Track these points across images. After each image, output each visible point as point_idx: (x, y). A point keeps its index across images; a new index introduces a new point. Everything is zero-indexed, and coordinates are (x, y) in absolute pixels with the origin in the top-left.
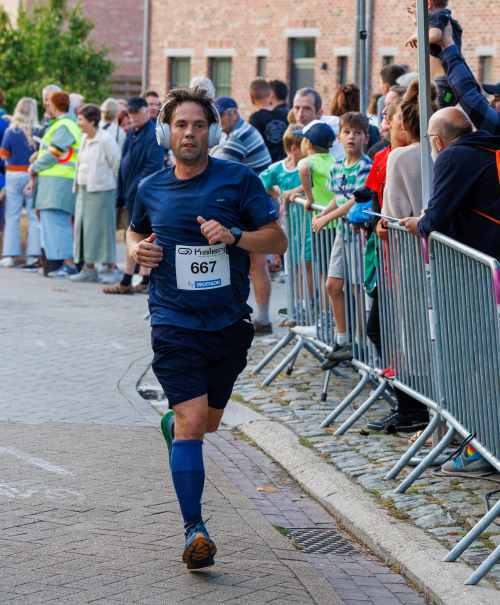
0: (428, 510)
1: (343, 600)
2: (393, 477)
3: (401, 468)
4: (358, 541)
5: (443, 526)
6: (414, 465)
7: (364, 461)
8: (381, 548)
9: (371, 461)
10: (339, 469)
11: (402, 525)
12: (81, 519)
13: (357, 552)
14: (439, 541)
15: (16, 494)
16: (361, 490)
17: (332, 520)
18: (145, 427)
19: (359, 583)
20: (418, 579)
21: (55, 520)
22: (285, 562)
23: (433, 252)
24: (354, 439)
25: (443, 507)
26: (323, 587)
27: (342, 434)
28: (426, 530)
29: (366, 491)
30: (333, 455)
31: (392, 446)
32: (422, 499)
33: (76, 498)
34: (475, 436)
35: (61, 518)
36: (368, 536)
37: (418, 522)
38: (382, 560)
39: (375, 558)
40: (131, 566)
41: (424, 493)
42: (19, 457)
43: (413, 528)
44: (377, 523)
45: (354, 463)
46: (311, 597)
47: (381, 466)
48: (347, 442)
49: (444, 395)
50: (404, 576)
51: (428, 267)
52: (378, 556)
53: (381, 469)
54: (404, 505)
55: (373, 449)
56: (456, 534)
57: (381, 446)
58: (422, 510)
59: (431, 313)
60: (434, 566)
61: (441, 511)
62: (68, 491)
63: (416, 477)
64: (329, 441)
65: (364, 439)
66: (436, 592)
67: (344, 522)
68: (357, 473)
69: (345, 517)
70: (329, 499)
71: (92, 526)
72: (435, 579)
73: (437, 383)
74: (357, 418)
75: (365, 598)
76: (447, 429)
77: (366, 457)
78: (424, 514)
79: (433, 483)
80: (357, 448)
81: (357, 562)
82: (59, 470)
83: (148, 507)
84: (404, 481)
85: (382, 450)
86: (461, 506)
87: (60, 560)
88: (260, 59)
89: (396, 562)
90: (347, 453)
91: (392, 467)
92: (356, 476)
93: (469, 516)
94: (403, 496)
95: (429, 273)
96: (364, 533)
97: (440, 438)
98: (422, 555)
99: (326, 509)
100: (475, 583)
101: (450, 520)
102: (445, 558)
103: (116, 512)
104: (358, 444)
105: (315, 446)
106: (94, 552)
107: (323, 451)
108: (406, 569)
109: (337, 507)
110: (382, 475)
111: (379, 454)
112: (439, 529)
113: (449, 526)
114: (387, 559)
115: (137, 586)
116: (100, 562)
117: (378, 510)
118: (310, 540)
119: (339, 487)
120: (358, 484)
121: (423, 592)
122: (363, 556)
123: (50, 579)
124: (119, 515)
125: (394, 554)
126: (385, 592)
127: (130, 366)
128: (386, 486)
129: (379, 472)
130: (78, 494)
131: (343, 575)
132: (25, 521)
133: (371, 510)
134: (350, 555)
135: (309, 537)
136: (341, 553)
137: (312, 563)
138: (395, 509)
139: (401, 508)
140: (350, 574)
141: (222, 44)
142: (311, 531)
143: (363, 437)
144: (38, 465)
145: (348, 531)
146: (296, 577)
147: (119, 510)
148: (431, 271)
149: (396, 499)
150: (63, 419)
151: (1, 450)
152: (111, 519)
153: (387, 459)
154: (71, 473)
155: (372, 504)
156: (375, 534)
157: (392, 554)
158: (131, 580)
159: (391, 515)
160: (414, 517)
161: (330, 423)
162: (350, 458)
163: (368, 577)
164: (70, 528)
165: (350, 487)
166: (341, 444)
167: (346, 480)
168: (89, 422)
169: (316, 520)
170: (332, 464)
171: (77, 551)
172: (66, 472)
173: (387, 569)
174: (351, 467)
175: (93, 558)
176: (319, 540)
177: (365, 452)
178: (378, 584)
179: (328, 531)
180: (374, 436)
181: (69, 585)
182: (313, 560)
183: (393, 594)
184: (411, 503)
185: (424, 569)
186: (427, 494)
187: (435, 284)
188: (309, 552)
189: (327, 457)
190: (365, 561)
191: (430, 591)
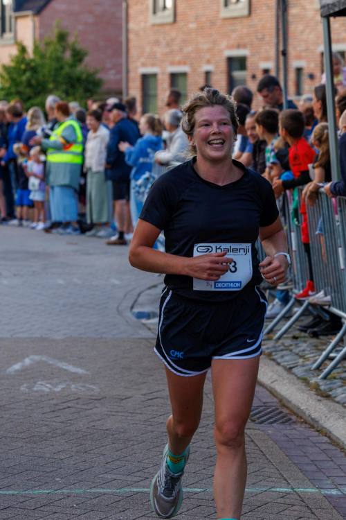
0: (344, 390)
1: (287, 456)
2: (319, 368)
3: (323, 361)
4: (296, 414)
6: (332, 359)
7: (296, 357)
8: (312, 419)
9: (301, 357)
10: (279, 364)
11: (325, 401)
12: (98, 405)
13: (294, 422)
15: (50, 389)
16: (295, 378)
17: (275, 400)
18: (139, 339)
19: (297, 444)
20: (339, 439)
21: (78, 406)
23: (340, 206)
24: (288, 342)
26: (272, 447)
27: (279, 338)
28: (343, 404)
29: (298, 378)
30: (274, 353)
31: (315, 346)
32: (339, 383)
33: (93, 390)
35: (84, 404)
36: (302, 411)
37: (337, 399)
38: (313, 427)
39: (307, 426)
40: (135, 436)
41: (341, 378)
42: (51, 362)
43: (334, 404)
44: (308, 401)
45: (288, 359)
46: (264, 455)
47: (309, 361)
48: (283, 344)
50: (329, 437)
51: (337, 217)
52: (309, 424)
53: (308, 363)
54: (326, 387)
55: (302, 348)
57: (307, 346)
58: (340, 390)
59: (340, 250)
62: (88, 385)
63: (334, 367)
64: (270, 344)
65: (295, 342)
67: (284, 401)
68: (292, 366)
70: (272, 385)
71: (106, 409)
74: (290, 327)
75: (302, 454)
77: (297, 354)
78: (341, 393)
79: (345, 371)
80: (291, 348)
81: (295, 429)
82: (80, 371)
83: (145, 395)
84: (326, 370)
85: (309, 349)
87: (85, 434)
88: (208, 74)
89: (323, 428)
90: (284, 352)
91: (316, 361)
92: (291, 368)
94: (325, 381)
95: (338, 221)
96: (299, 408)
98: (341, 422)
99: (271, 392)
103: (123, 399)
104: (291, 345)
106: (108, 428)
107: (267, 351)
108: (330, 432)
109: (279, 390)
110: (310, 366)
111: (307, 352)
114: (316, 426)
115: (140, 451)
116: (113, 435)
117: (308, 392)
118: (260, 414)
119: (280, 376)
120: (293, 374)
121: (343, 448)
122: (299, 425)
123: (78, 448)
124: (124, 401)
125: (321, 422)
126: (316, 450)
127: (125, 296)
128: (313, 374)
129: (308, 365)
130: (94, 387)
131: (286, 438)
132: (58, 407)
133: (303, 392)
134: (290, 424)
135: (259, 412)
136: (283, 423)
137: (263, 431)
138: (320, 390)
139: (325, 390)
140: (291, 437)
141: (179, 63)
142: (261, 408)
143: (294, 340)
144: (64, 367)
145: (287, 408)
146: (252, 441)
147: (124, 398)
148: (340, 220)
149: (321, 384)
150: (80, 334)
151: (37, 358)
152: (118, 404)
153: (312, 355)
154: (88, 373)
155: (303, 387)
156: (307, 409)
157: (320, 422)
158: (135, 447)
159: (318, 395)
160: (334, 395)
161: (271, 331)
162: (287, 355)
163: (305, 439)
164: (90, 411)
165: (288, 376)
166: (279, 346)
167: (283, 371)
168: (99, 336)
169: (264, 401)
170: (274, 360)
171: (96, 427)
172: (85, 372)
173: (317, 433)
174: (288, 361)
175: (108, 432)
176: (266, 414)
177: (296, 351)
178: (311, 444)
179: (274, 408)
180: (303, 339)
181: (92, 452)
182: (264, 428)
183: (323, 450)
184: (331, 386)
185: (343, 432)
186: (344, 379)
187: (343, 229)
188: (261, 423)
189: (270, 356)
190: (300, 428)
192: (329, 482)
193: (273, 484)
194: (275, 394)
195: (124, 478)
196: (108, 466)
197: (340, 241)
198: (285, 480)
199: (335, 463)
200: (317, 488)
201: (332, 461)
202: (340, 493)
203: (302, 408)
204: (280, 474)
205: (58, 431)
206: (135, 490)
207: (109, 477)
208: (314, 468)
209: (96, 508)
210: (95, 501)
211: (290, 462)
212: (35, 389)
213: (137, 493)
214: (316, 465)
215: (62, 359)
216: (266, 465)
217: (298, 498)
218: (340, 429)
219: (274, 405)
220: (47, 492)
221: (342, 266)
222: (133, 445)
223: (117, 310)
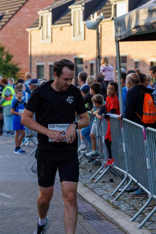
0: (125, 205)
2: (113, 196)
3: (116, 193)
4: (103, 216)
5: (130, 210)
6: (120, 192)
7: (104, 191)
8: (111, 218)
9: (106, 191)
10: (96, 194)
11: (116, 210)
12: (16, 211)
13: (103, 219)
14: (128, 215)
16: (103, 200)
17: (95, 209)
18: (35, 182)
19: (104, 229)
20: (122, 227)
21: (8, 212)
22: (81, 223)
23: (124, 124)
24: (100, 184)
25: (129, 205)
26: (93, 231)
27: (97, 182)
28: (124, 212)
29: (105, 200)
30: (94, 189)
31: (112, 186)
32: (123, 202)
33: (14, 205)
34: (139, 182)
35: (10, 211)
36: (106, 215)
37: (122, 209)
38: (111, 222)
39: (109, 221)
41: (123, 200)
43: (120, 211)
44: (109, 210)
45: (100, 192)
47: (109, 192)
48: (98, 185)
49: (129, 169)
50: (118, 226)
51: (122, 129)
54: (117, 204)
55: (106, 187)
56: (134, 213)
57: (109, 186)
58: (123, 205)
59: (124, 143)
60: (127, 223)
61: (129, 206)
62: (12, 203)
63: (121, 195)
64: (93, 185)
65: (104, 184)
66: (128, 231)
68: (102, 194)
69: (99, 209)
70: (93, 203)
71: (20, 213)
72: (128, 227)
73: (126, 166)
76: (130, 180)
77: (105, 189)
78: (124, 207)
79: (126, 197)
80: (102, 187)
81: (103, 222)
82: (9, 196)
84: (117, 197)
85: (109, 187)
86: (135, 204)
87: (10, 224)
89: (116, 222)
90: (99, 189)
91: (113, 192)
92: (101, 196)
93: (138, 207)
94: (117, 201)
96: (105, 213)
97: (128, 183)
98: (123, 220)
99: (93, 206)
100: (140, 228)
101: (132, 208)
102: (131, 221)
104: (102, 185)
105: (89, 186)
106: (21, 222)
107: (91, 188)
108: (119, 224)
109: (96, 205)
111: (109, 189)
112: (128, 211)
113: (132, 210)
114: (112, 221)
116: (23, 225)
117: (109, 206)
119: (97, 199)
120: (103, 198)
121: (124, 231)
122: (105, 220)
123: (8, 230)
124: (28, 210)
126: (112, 232)
127: (29, 163)
128: (111, 198)
129: (109, 194)
131: (99, 227)
133: (107, 206)
134: (101, 220)
135: (88, 215)
136: (98, 220)
137: (89, 223)
139: (116, 205)
140: (101, 226)
142: (89, 213)
144: (2, 195)
145: (100, 213)
146: (84, 228)
147: (28, 208)
148: (123, 130)
149: (115, 202)
150: (9, 180)
152: (26, 211)
153: (111, 190)
155: (107, 204)
156: (108, 214)
157: (114, 220)
159: (113, 207)
160: (121, 208)
161: (93, 179)
162: (100, 190)
163: (107, 227)
164: (13, 214)
165: (100, 199)
167: (99, 197)
168: (17, 181)
169: (90, 210)
170: (94, 192)
171: (15, 221)
172: (11, 197)
173: (113, 224)
174: (100, 193)
175: (21, 223)
176: (91, 216)
178: (110, 229)
179: (94, 213)
180: (107, 183)
181: (13, 232)
182: (89, 222)
183: (115, 232)
184: (119, 203)
185: (124, 224)
186: (125, 201)
187: (125, 134)
188: (88, 220)
189: (92, 190)
190: (106, 222)
191: (127, 231)
194: (95, 207)
197: (123, 140)
215: (1, 191)
218: (123, 222)
219: (95, 211)
221: (124, 151)
222: (32, 229)
223: (26, 169)
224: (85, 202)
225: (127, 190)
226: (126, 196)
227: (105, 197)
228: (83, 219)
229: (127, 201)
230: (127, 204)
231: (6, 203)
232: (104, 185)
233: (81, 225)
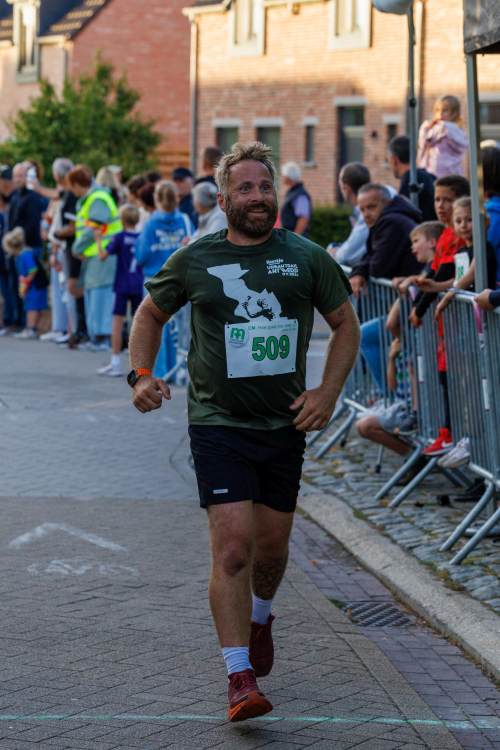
0: (484, 581)
1: (400, 672)
2: (450, 549)
3: (456, 540)
4: (415, 613)
6: (469, 536)
7: (420, 532)
8: (438, 620)
9: (427, 532)
10: (394, 542)
11: (458, 596)
12: (136, 595)
13: (412, 625)
14: (495, 612)
15: (70, 571)
16: (416, 562)
17: (387, 592)
19: (415, 655)
20: (475, 650)
21: (109, 596)
22: (342, 636)
23: (486, 321)
24: (408, 511)
26: (380, 661)
27: (397, 505)
28: (482, 601)
29: (422, 563)
30: (388, 527)
31: (447, 517)
32: (478, 570)
33: (130, 574)
35: (115, 594)
36: (424, 609)
37: (475, 593)
38: (439, 632)
39: (431, 630)
40: (187, 641)
41: (481, 564)
42: (73, 533)
43: (469, 600)
44: (433, 596)
45: (408, 535)
46: (368, 670)
47: (436, 538)
48: (402, 514)
49: (499, 466)
50: (461, 647)
51: (482, 337)
52: (435, 628)
53: (435, 541)
54: (460, 576)
55: (427, 521)
57: (436, 518)
58: (478, 581)
59: (485, 383)
60: (490, 638)
61: (497, 582)
62: (121, 567)
63: (472, 549)
64: (384, 513)
65: (419, 511)
67: (400, 595)
68: (413, 545)
69: (401, 590)
70: (384, 572)
71: (146, 601)
72: (493, 651)
73: (492, 454)
74: (412, 490)
75: (421, 670)
77: (421, 529)
78: (480, 586)
79: (489, 554)
80: (413, 519)
81: (412, 634)
82: (113, 546)
83: (203, 582)
84: (460, 553)
85: (437, 521)
87: (115, 636)
88: (309, 129)
89: (453, 633)
90: (403, 526)
91: (447, 538)
92: (411, 548)
94: (459, 568)
95: (482, 342)
96: (420, 605)
98: (478, 626)
99: (381, 582)
103: (172, 588)
104: (413, 516)
105: (371, 518)
106: (148, 628)
107: (378, 523)
108: (463, 640)
109: (392, 579)
110: (438, 546)
111: (434, 526)
112: (495, 600)
114: (443, 630)
115: (192, 662)
116: (155, 638)
117: (434, 582)
118: (365, 613)
119: (395, 559)
120: (414, 556)
121: (480, 664)
122: (419, 629)
123: (105, 656)
124: (173, 591)
125: (451, 626)
126: (442, 664)
128: (442, 557)
129: (434, 544)
130: (133, 570)
131: (399, 648)
132: (80, 597)
133: (427, 582)
134: (406, 628)
135: (365, 610)
136: (397, 625)
137: (367, 636)
138: (452, 580)
139: (457, 580)
140: (407, 646)
141: (270, 113)
142: (368, 604)
143: (418, 508)
144: (91, 540)
145: (404, 604)
146: (352, 651)
147: (173, 585)
148: (484, 340)
149: (452, 571)
150: (116, 494)
151: (53, 526)
152: (165, 595)
153: (443, 530)
154: (124, 549)
155: (428, 576)
156: (431, 606)
157: (449, 626)
158: (186, 655)
159: (447, 587)
160: (471, 588)
161: (385, 495)
162: (406, 530)
163: (425, 649)
164: (124, 604)
165: (406, 559)
166: (397, 516)
167: (401, 552)
168: (142, 497)
169: (372, 593)
170: (388, 536)
171: (131, 627)
172: (119, 547)
173: (444, 641)
174: (407, 538)
175: (149, 633)
176: (374, 613)
177: (420, 524)
178: (436, 656)
179: (384, 604)
180: (430, 507)
181: (124, 661)
182: (369, 633)
183: (451, 666)
184: (467, 574)
185: (481, 640)
186: (484, 565)
187: (489, 355)
188: (365, 625)
189: (382, 528)
190: (421, 633)
191: (487, 663)
192: (458, 711)
193: (378, 713)
194: (388, 584)
195: (168, 699)
196: (146, 682)
197: (485, 370)
198: (396, 707)
199: (468, 685)
200: (441, 719)
201: (464, 681)
202: (472, 727)
203: (424, 605)
204: (390, 698)
205: (79, 632)
206: (182, 717)
207: (147, 697)
208: (437, 690)
209: (126, 742)
210: (126, 732)
211: (404, 681)
212: (48, 570)
213: (186, 721)
214: (440, 687)
215: (88, 529)
216: (369, 686)
217: (413, 732)
218: (477, 636)
219: (386, 599)
220: (58, 717)
221: (487, 406)
222: (183, 653)
223: (171, 461)
224: (359, 568)
225: (493, 531)
226: (489, 552)
227: (422, 553)
228: (349, 622)
229: (491, 567)
230: (491, 577)
231: (102, 568)
232: (420, 515)
233: (341, 641)
